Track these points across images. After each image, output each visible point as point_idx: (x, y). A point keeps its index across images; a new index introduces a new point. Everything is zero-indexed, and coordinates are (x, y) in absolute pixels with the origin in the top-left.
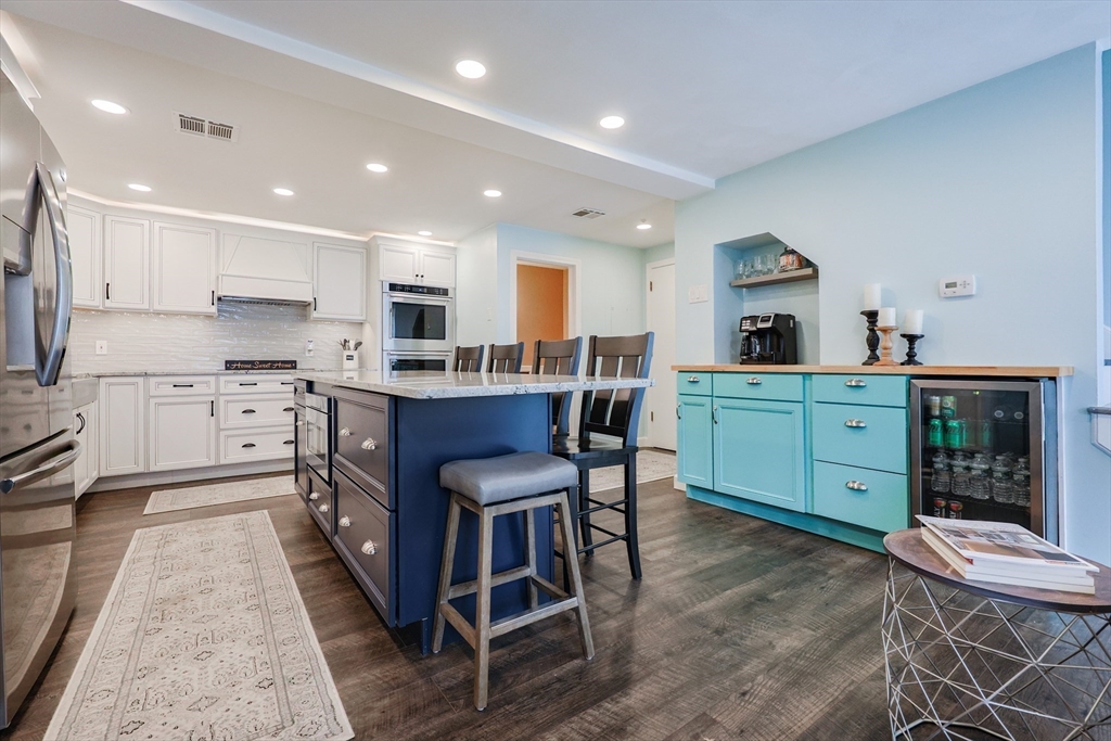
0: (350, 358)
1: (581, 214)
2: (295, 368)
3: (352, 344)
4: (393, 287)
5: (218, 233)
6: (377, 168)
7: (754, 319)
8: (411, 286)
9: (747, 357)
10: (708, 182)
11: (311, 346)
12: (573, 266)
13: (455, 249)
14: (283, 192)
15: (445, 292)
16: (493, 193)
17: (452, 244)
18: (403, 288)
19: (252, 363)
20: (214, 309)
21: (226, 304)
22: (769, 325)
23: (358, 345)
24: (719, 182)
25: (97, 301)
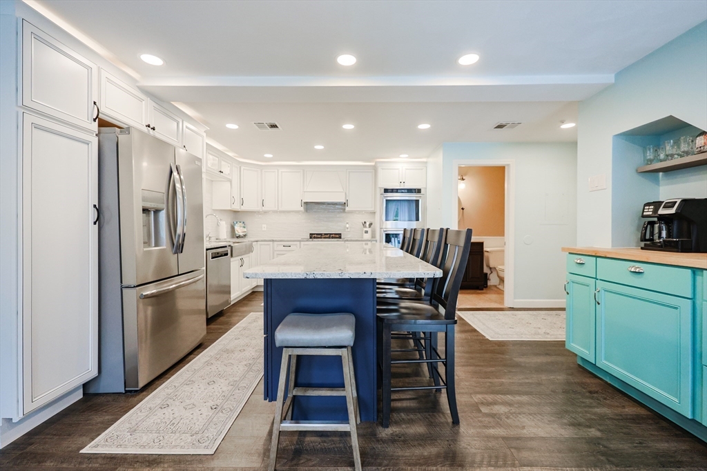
0: (366, 232)
1: (500, 127)
2: (340, 238)
3: (368, 224)
4: (386, 191)
5: (304, 170)
6: (348, 127)
7: (657, 205)
8: (397, 189)
9: (649, 243)
10: (609, 78)
11: (347, 226)
12: (508, 165)
13: (426, 162)
14: (319, 147)
15: (419, 191)
16: (424, 126)
17: (424, 160)
18: (392, 191)
19: (321, 234)
20: (302, 209)
21: (309, 206)
22: (673, 211)
23: (371, 225)
24: (619, 75)
25: (259, 208)
